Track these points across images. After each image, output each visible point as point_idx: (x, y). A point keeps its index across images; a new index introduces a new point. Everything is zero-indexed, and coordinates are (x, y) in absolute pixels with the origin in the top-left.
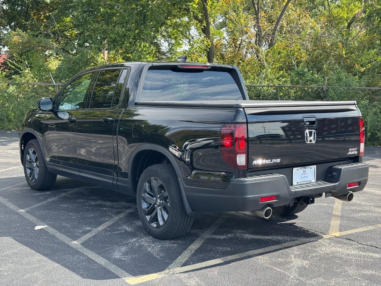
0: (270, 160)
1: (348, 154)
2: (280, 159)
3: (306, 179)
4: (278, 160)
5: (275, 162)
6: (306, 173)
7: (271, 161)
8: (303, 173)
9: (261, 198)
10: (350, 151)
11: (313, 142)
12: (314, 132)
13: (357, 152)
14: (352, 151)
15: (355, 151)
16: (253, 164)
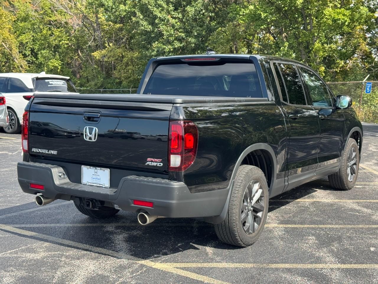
0: (47, 150)
2: (56, 151)
3: (98, 182)
5: (52, 153)
8: (94, 174)
9: (30, 184)
10: (149, 161)
11: (93, 140)
12: (96, 130)
13: (162, 164)
14: (152, 161)
15: (159, 162)
16: (32, 151)
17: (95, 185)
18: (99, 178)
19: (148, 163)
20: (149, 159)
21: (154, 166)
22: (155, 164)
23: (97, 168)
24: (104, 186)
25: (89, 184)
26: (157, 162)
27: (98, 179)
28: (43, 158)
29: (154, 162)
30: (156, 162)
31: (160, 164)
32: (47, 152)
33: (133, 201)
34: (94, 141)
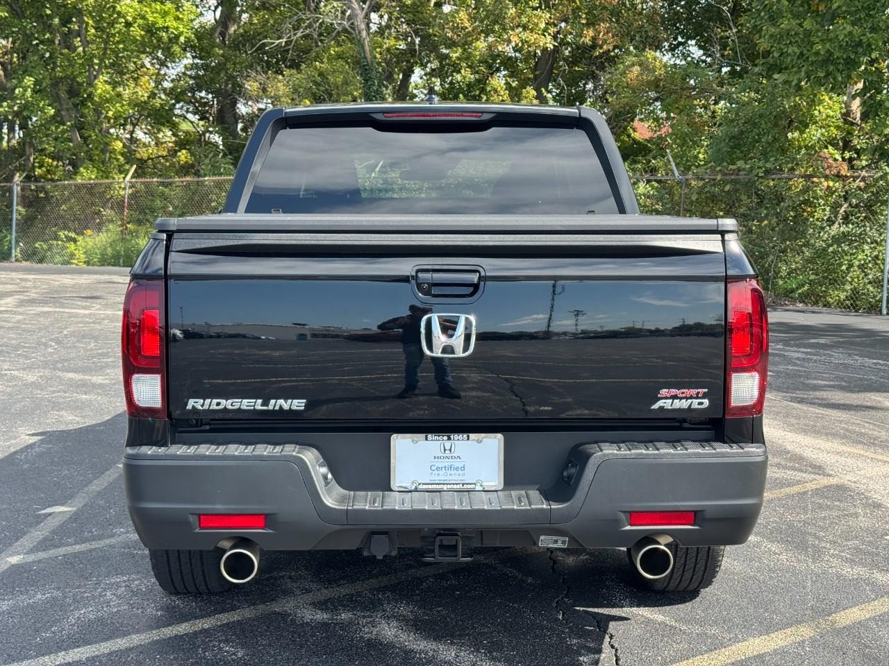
0: (260, 401)
1: (656, 406)
2: (305, 401)
3: (455, 477)
4: (298, 404)
5: (281, 407)
6: (456, 455)
7: (265, 403)
8: (440, 455)
9: (199, 515)
10: (666, 398)
11: (460, 354)
12: (468, 320)
13: (706, 402)
14: (674, 397)
15: (697, 398)
16: (189, 407)
17: (445, 487)
18: (460, 465)
19: (660, 403)
20: (664, 392)
21: (680, 410)
22: (684, 404)
23: (456, 436)
24: (479, 488)
25: (424, 487)
26: (691, 397)
27: (457, 469)
28: (208, 427)
29: (681, 399)
30: (687, 398)
31: (700, 404)
32: (259, 407)
33: (628, 515)
34: (462, 355)
